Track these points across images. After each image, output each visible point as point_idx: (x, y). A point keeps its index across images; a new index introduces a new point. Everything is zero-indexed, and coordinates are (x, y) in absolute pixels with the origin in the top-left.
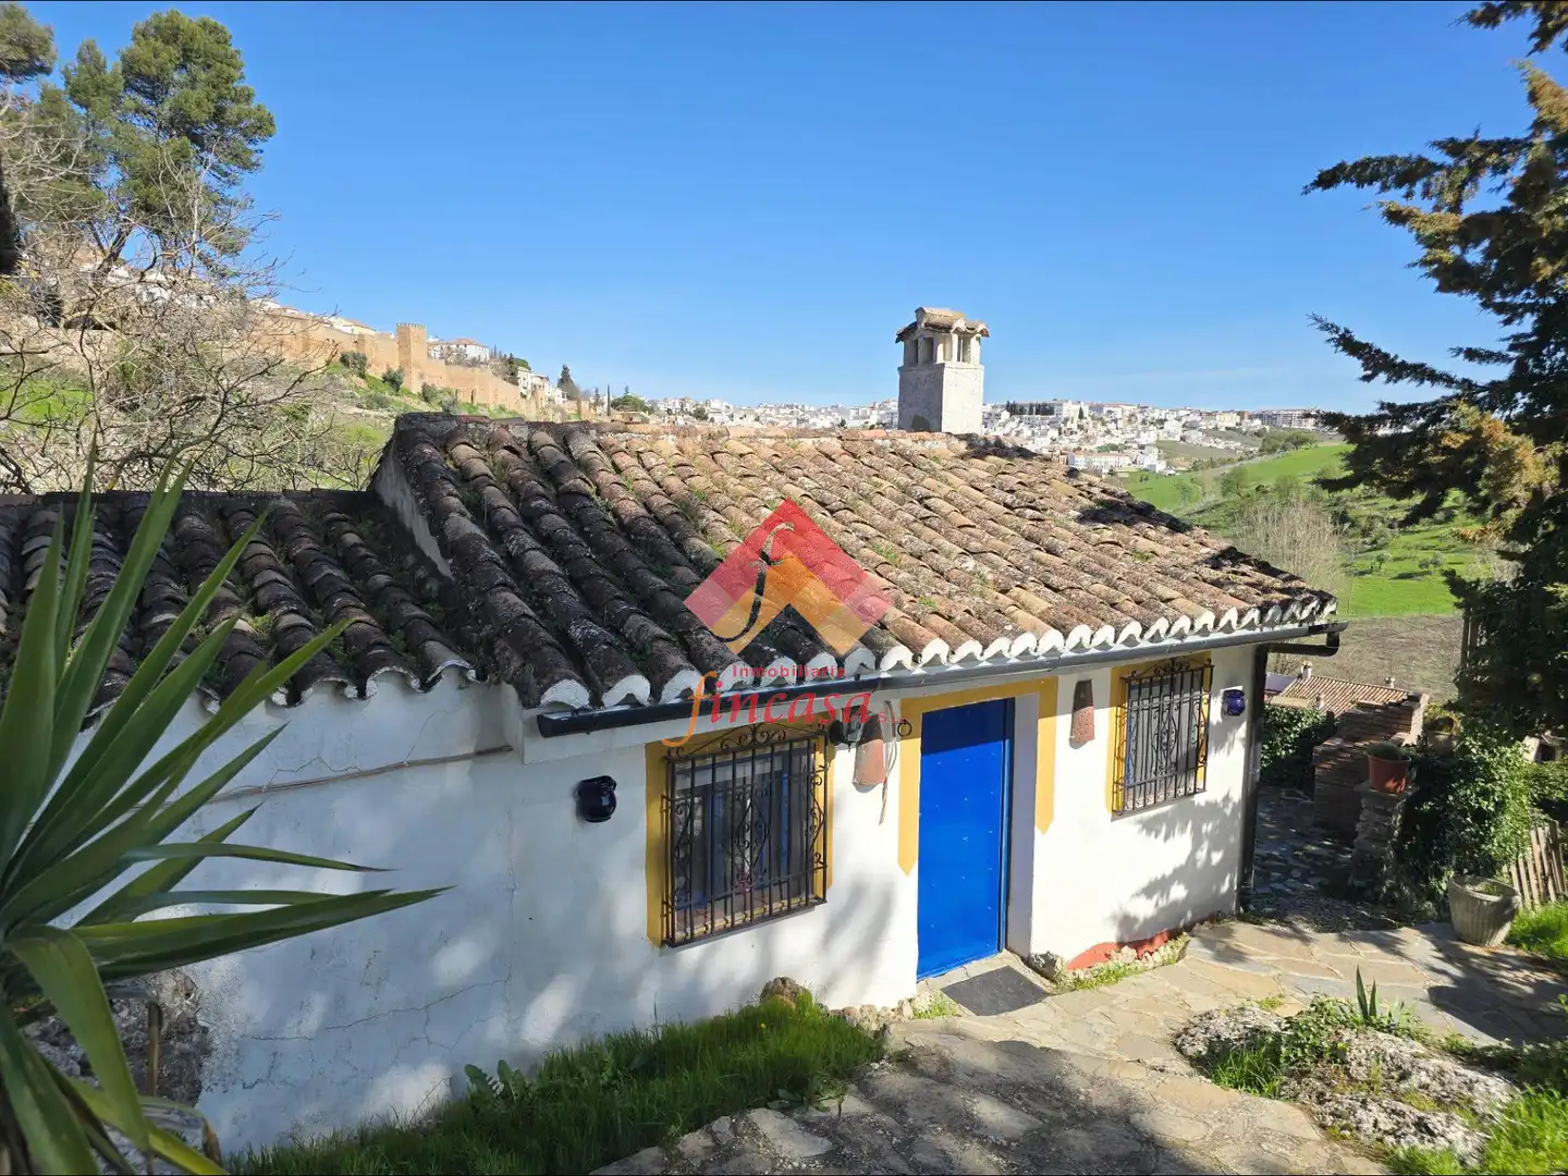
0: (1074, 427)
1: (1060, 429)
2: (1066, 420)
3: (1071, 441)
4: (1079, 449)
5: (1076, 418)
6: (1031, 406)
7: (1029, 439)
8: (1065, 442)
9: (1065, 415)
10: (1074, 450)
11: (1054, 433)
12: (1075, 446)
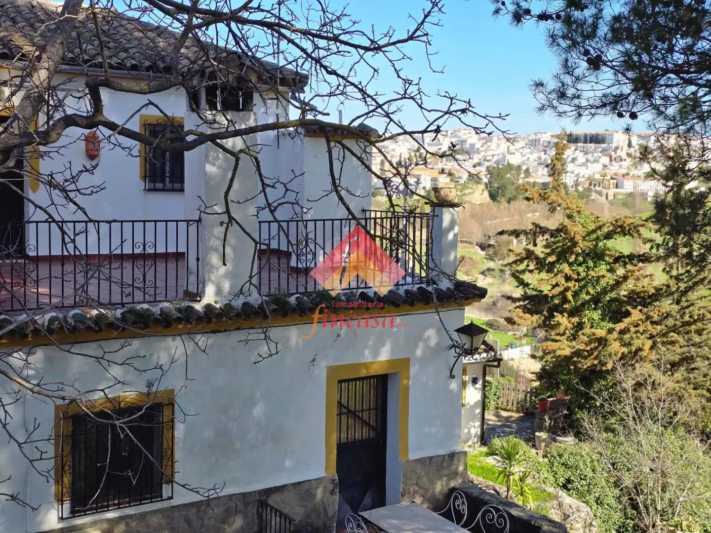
0: (623, 155)
1: (611, 157)
2: (617, 148)
3: (620, 167)
4: (628, 174)
5: (626, 147)
6: (586, 136)
7: (583, 165)
8: (615, 168)
9: (614, 145)
10: (623, 176)
11: (605, 160)
12: (624, 171)
